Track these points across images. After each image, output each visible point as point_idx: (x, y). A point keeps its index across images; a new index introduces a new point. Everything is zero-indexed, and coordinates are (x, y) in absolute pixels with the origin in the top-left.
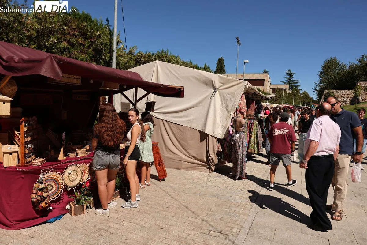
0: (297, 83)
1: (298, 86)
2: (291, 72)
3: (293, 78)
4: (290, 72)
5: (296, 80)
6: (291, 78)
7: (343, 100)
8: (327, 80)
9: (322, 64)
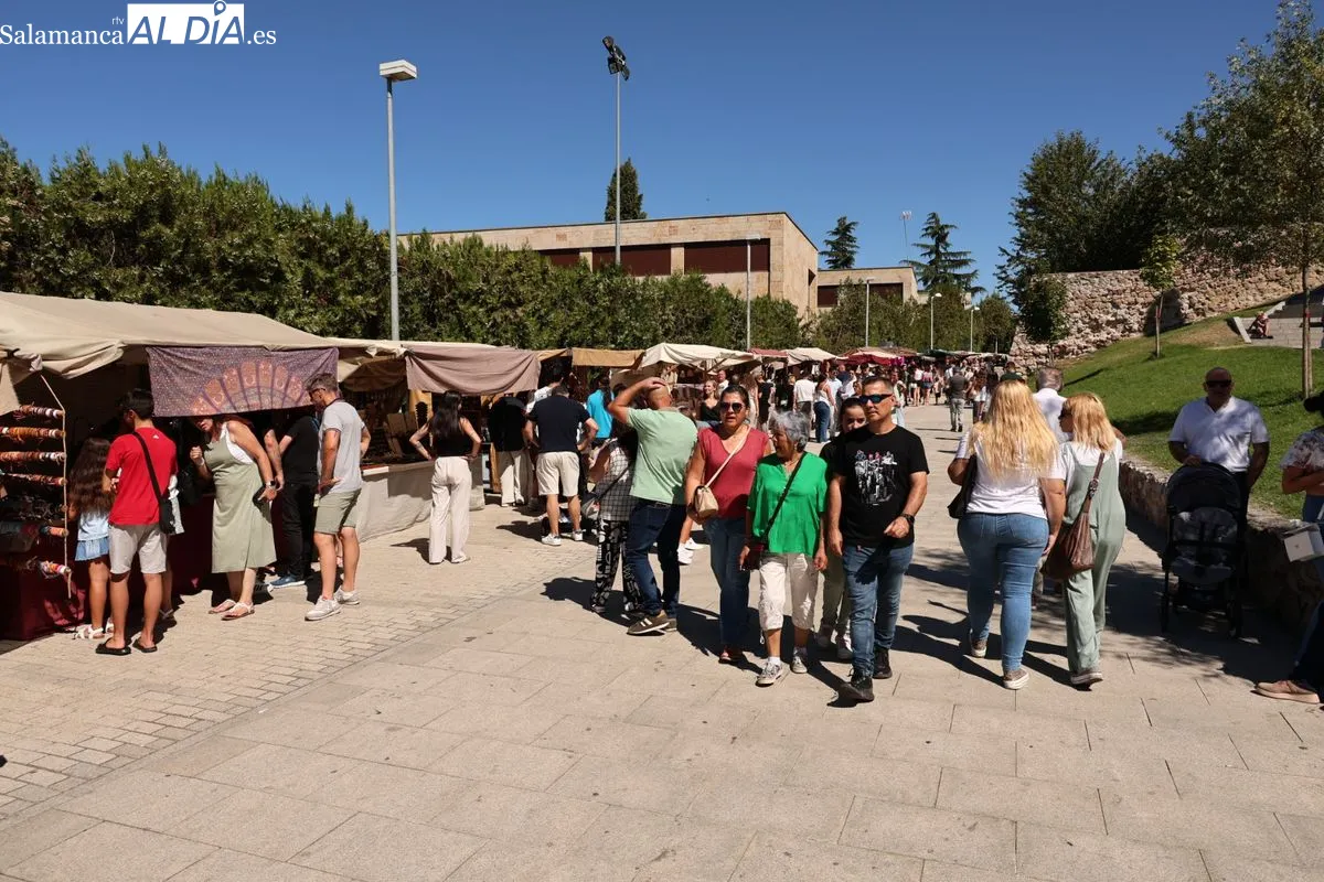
0: (964, 263)
1: (969, 277)
2: (941, 224)
3: (947, 245)
4: (937, 222)
5: (960, 253)
6: (941, 244)
7: (1115, 315)
8: (1052, 234)
9: (1026, 166)
